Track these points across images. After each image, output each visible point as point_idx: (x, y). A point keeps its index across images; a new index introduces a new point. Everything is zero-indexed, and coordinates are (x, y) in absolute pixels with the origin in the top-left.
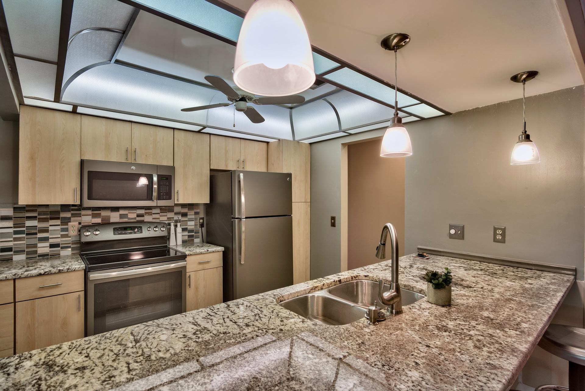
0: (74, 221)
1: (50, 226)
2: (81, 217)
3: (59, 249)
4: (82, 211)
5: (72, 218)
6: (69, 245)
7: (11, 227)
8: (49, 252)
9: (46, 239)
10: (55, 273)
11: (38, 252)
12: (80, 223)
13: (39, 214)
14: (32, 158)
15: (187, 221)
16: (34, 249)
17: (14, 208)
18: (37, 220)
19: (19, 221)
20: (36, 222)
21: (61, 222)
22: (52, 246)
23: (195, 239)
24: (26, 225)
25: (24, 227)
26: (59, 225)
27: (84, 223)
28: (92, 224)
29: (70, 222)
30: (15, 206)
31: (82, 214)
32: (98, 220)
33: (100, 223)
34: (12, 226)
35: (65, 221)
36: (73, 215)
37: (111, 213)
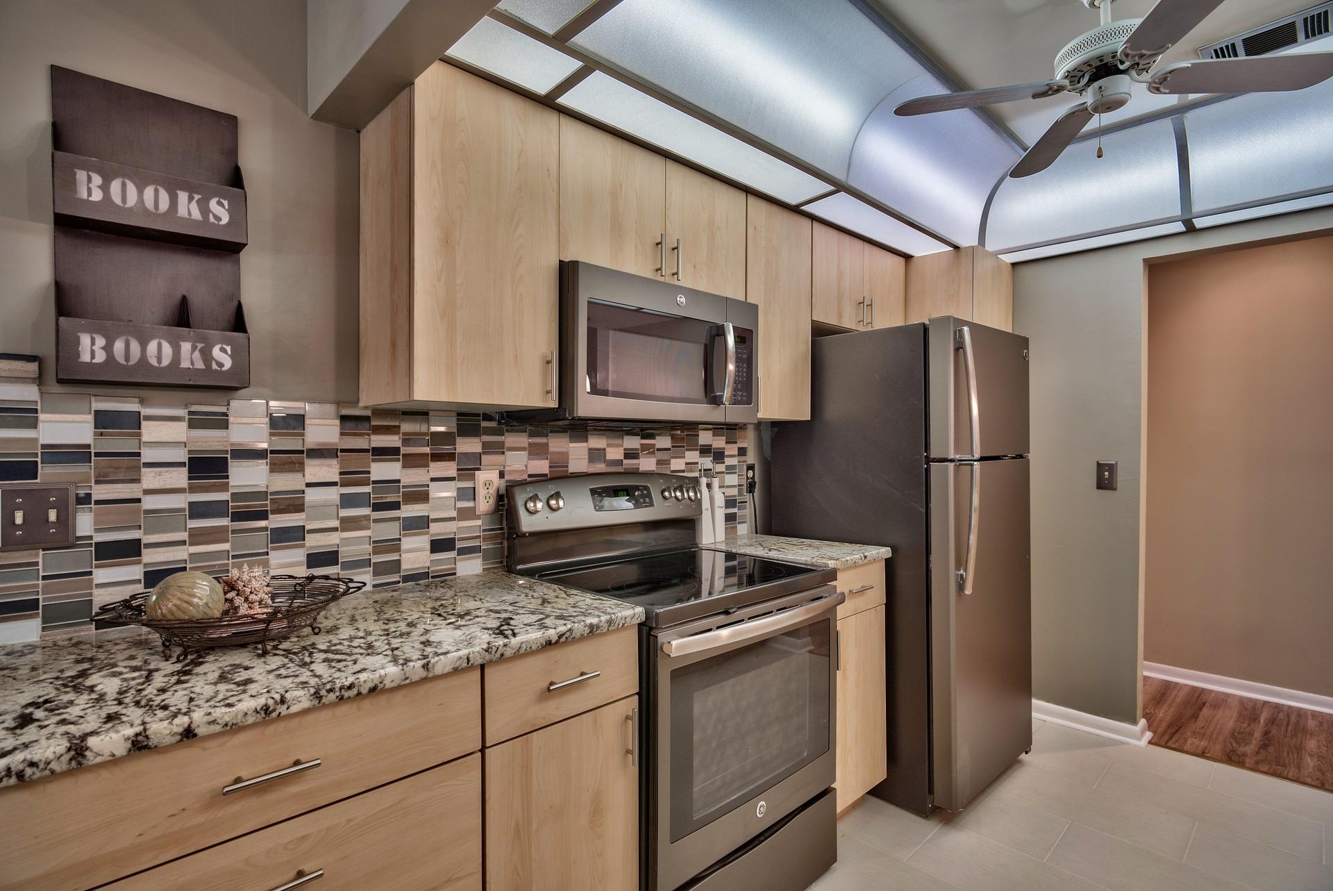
0: (491, 467)
1: (433, 480)
2: (503, 453)
3: (452, 554)
4: (506, 434)
5: (484, 457)
6: (476, 543)
7: (334, 484)
8: (428, 564)
9: (421, 524)
10: (582, 638)
11: (404, 566)
12: (502, 475)
13: (406, 442)
14: (447, 242)
15: (723, 473)
16: (393, 557)
17: (344, 419)
18: (398, 460)
19: (355, 463)
20: (398, 465)
21: (458, 470)
22: (439, 545)
23: (738, 526)
24: (374, 476)
25: (365, 482)
26: (452, 479)
27: (511, 472)
28: (530, 476)
29: (478, 469)
30: (346, 412)
31: (507, 445)
32: (541, 466)
33: (545, 475)
34: (336, 478)
35: (469, 467)
36: (488, 448)
37: (571, 445)
